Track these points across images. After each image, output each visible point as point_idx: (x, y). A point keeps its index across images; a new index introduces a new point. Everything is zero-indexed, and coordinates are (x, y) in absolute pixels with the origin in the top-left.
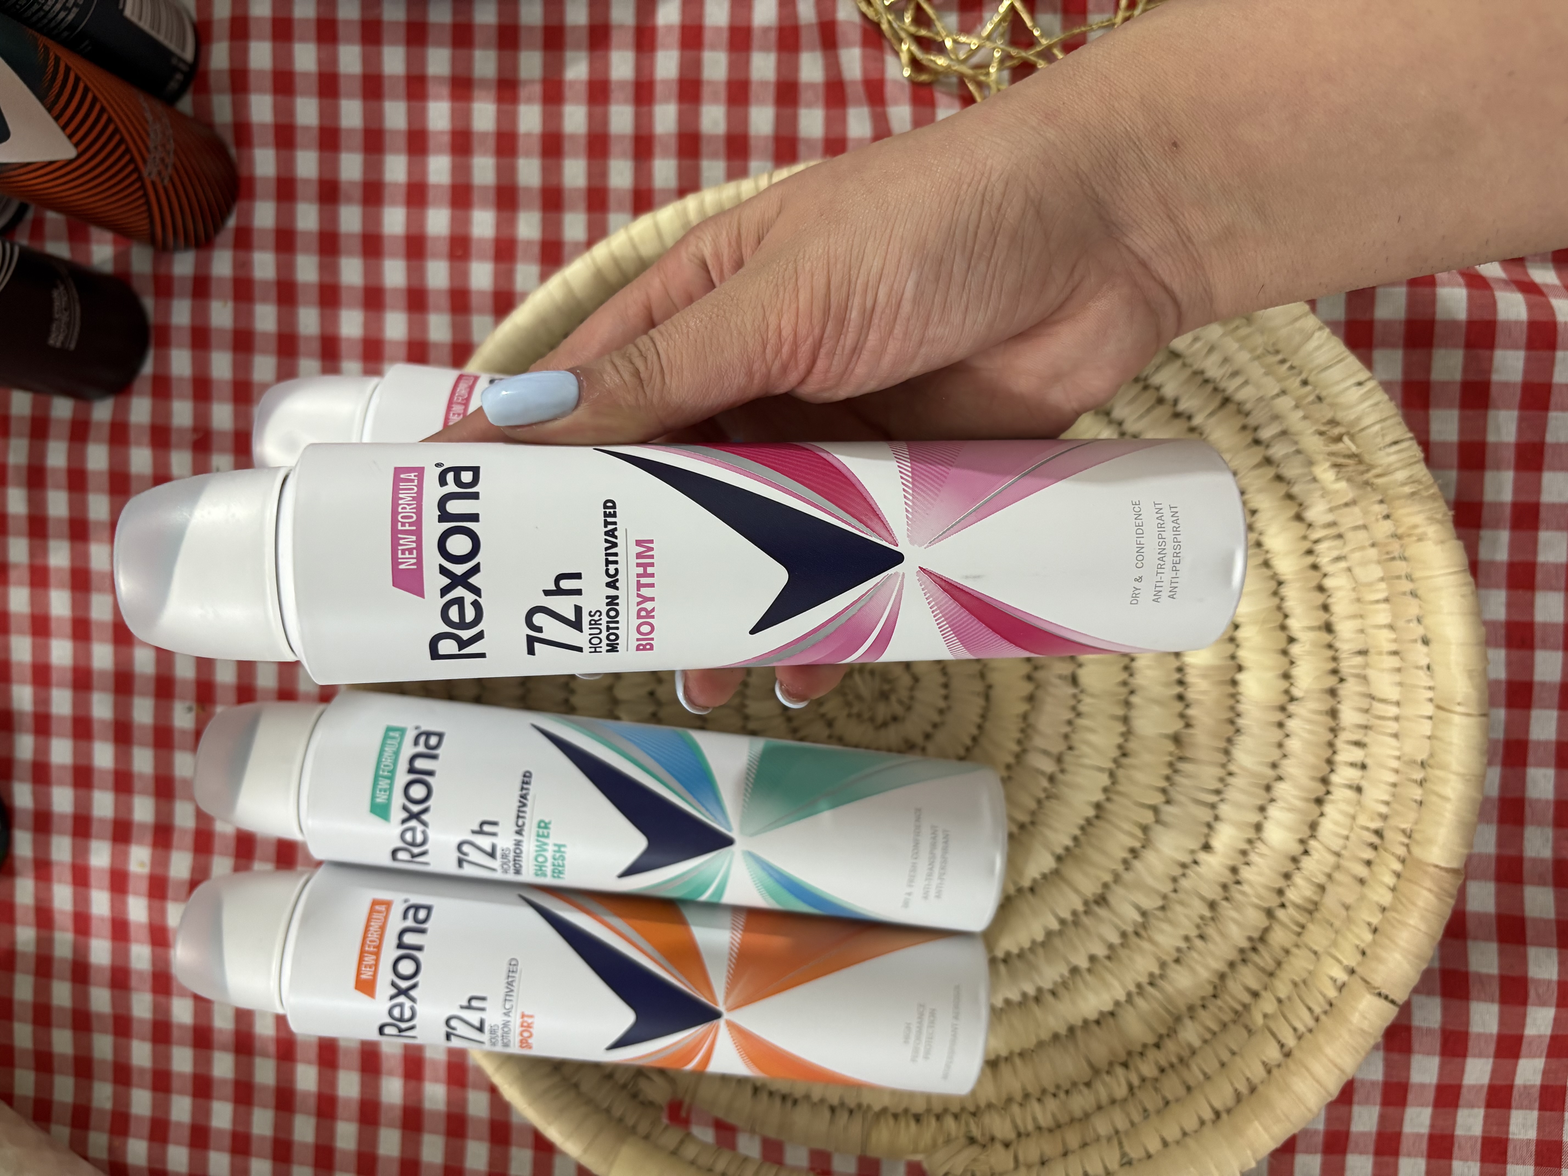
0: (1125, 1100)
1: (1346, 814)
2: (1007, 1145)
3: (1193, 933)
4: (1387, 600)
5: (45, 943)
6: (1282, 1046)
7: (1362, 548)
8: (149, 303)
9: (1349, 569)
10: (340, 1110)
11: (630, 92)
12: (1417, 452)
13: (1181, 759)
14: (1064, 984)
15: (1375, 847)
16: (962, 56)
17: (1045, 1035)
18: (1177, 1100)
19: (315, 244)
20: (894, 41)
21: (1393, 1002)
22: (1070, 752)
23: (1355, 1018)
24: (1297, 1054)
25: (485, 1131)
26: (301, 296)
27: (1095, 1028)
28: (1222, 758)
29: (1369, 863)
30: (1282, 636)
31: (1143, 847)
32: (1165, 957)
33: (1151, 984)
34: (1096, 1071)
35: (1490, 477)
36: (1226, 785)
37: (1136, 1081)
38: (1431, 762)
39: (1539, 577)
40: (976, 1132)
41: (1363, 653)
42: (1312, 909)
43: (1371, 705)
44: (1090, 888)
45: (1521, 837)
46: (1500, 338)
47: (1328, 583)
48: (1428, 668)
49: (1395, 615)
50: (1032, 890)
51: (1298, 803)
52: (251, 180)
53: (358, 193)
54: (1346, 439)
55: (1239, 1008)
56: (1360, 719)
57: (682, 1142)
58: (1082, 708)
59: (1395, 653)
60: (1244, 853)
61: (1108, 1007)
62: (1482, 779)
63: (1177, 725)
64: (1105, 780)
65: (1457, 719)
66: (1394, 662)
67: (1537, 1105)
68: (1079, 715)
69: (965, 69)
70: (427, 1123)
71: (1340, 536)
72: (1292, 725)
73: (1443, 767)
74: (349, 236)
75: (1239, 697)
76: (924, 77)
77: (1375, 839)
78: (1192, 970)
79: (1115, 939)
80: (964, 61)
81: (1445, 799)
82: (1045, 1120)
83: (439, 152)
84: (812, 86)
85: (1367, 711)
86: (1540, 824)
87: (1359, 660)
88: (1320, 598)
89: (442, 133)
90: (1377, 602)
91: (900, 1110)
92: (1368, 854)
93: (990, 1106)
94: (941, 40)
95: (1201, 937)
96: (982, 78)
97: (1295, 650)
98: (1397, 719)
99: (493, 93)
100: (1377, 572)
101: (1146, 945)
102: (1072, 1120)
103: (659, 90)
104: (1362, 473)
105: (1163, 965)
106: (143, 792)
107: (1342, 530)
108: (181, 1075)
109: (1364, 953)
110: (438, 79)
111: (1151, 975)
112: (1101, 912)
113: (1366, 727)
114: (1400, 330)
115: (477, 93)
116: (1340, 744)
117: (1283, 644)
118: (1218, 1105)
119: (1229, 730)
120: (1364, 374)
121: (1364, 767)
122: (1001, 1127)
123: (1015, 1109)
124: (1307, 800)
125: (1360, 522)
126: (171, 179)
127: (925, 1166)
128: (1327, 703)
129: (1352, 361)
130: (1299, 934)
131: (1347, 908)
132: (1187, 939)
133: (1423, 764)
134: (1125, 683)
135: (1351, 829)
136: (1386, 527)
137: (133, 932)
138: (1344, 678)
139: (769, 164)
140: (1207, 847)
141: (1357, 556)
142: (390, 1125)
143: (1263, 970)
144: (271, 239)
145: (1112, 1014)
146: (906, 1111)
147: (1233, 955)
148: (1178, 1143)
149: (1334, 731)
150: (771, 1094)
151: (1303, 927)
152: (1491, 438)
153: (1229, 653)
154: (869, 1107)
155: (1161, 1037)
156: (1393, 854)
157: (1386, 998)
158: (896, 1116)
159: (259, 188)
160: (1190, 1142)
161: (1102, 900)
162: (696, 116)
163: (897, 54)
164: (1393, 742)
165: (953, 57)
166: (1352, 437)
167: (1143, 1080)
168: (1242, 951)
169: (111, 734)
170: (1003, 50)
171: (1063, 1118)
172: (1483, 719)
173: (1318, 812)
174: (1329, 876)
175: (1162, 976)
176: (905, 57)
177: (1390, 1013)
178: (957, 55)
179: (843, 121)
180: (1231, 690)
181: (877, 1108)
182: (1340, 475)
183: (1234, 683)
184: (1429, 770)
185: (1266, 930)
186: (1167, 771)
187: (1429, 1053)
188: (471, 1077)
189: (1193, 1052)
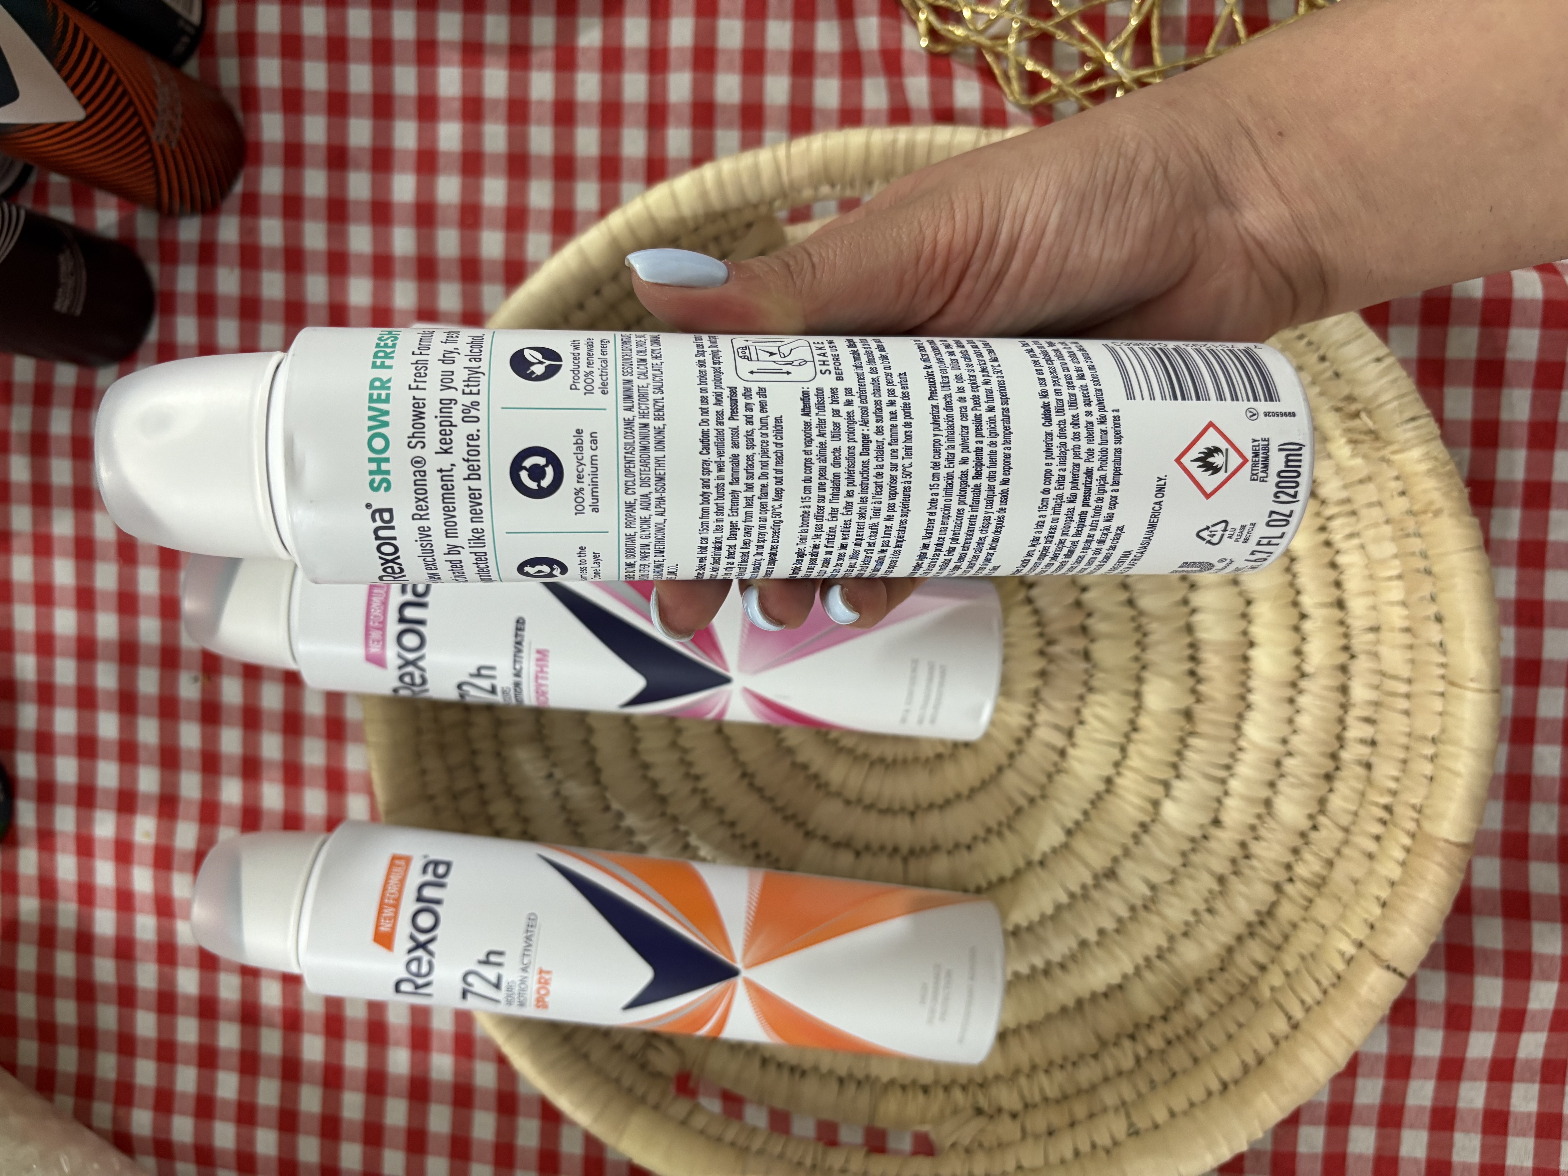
0: (1131, 1072)
1: (1354, 790)
2: (1014, 1116)
3: (1202, 907)
4: (1400, 577)
5: (48, 913)
6: (1290, 1018)
7: (1376, 525)
8: (154, 269)
9: (1362, 547)
10: (347, 1080)
11: (643, 59)
12: (1433, 428)
13: (1192, 734)
14: (1073, 957)
15: (1384, 823)
16: (980, 26)
17: (1053, 1008)
18: (1185, 1071)
19: (323, 211)
20: (911, 10)
21: (1401, 975)
22: (1081, 727)
23: (1364, 991)
24: (1305, 1026)
25: (492, 1101)
26: (309, 263)
27: (1103, 1001)
28: (1233, 734)
29: (1378, 838)
30: (1294, 612)
31: (1153, 821)
32: (1174, 931)
33: (1159, 957)
34: (1103, 1043)
35: (1502, 455)
36: (1236, 760)
37: (1142, 1053)
38: (1443, 737)
39: (1550, 556)
40: (983, 1103)
41: (1375, 629)
42: (1320, 884)
43: (1382, 681)
44: (1100, 862)
45: (1527, 813)
46: (1516, 315)
47: (1341, 560)
48: (1441, 644)
49: (1409, 591)
50: (1042, 863)
51: (1308, 779)
52: (257, 146)
53: (367, 159)
54: (1363, 415)
55: (1246, 981)
56: (1372, 695)
57: (691, 1113)
58: (1095, 683)
59: (1407, 630)
60: (1253, 828)
61: (1116, 979)
62: (1492, 755)
63: (1187, 701)
64: (1116, 754)
65: (1469, 695)
66: (1406, 639)
67: (1538, 1078)
68: (1091, 690)
69: (983, 40)
70: (434, 1093)
71: (1354, 513)
72: (1303, 701)
73: (1456, 742)
74: (358, 203)
75: (1250, 673)
76: (941, 48)
77: (1384, 815)
78: (1201, 945)
79: (1124, 913)
80: (981, 32)
81: (1457, 774)
82: (1052, 1091)
83: (449, 118)
84: (827, 55)
85: (1377, 687)
86: (1545, 800)
87: (1371, 636)
88: (1332, 575)
89: (453, 99)
90: (1390, 578)
91: (907, 1081)
92: (1377, 829)
93: (998, 1078)
94: (959, 10)
95: (1210, 911)
96: (1001, 49)
97: (1307, 626)
98: (1408, 696)
99: (504, 59)
100: (1390, 549)
101: (1155, 919)
102: (1079, 1092)
103: (673, 58)
104: (1378, 449)
105: (1171, 938)
106: (148, 763)
107: (1355, 506)
108: (186, 1046)
109: (1372, 927)
110: (449, 44)
111: (1159, 949)
112: (1111, 885)
113: (1377, 704)
114: (1417, 307)
115: (488, 59)
116: (1350, 720)
117: (1294, 621)
118: (1226, 1076)
119: (1241, 705)
120: (1383, 351)
121: (1373, 743)
122: (1008, 1098)
123: (1023, 1081)
124: (1317, 776)
125: (1374, 499)
126: (179, 143)
127: (933, 1136)
128: (1337, 680)
129: (1371, 336)
130: (1306, 909)
131: (1356, 882)
132: (1195, 912)
133: (1434, 741)
134: (1137, 659)
135: (1361, 805)
136: (1402, 504)
137: (138, 903)
138: (1356, 654)
139: (784, 135)
140: (1216, 822)
141: (1371, 533)
142: (397, 1095)
143: (1269, 944)
144: (278, 206)
145: (1120, 987)
146: (914, 1083)
147: (1241, 929)
148: (1185, 1113)
149: (1345, 707)
150: (780, 1065)
151: (1310, 901)
152: (1505, 416)
153: (1241, 629)
154: (877, 1079)
155: (1168, 1010)
156: (1403, 829)
157: (1395, 970)
158: (904, 1088)
159: (266, 153)
160: (1198, 1113)
161: (1111, 874)
162: (710, 85)
163: (914, 23)
164: (1404, 719)
165: (971, 27)
166: (1370, 413)
167: (1150, 1052)
168: (1250, 925)
169: (115, 703)
170: (1022, 21)
171: (1070, 1090)
172: (1496, 695)
173: (1327, 788)
174: (1338, 852)
175: (1171, 950)
176: (922, 27)
177: (1398, 986)
178: (974, 24)
179: (859, 91)
180: (1242, 666)
181: (885, 1079)
182: (1355, 452)
183: (1246, 659)
184: (1440, 746)
185: (1274, 905)
186: (1178, 746)
187: (1433, 1027)
188: (478, 1048)
189: (1200, 1025)
